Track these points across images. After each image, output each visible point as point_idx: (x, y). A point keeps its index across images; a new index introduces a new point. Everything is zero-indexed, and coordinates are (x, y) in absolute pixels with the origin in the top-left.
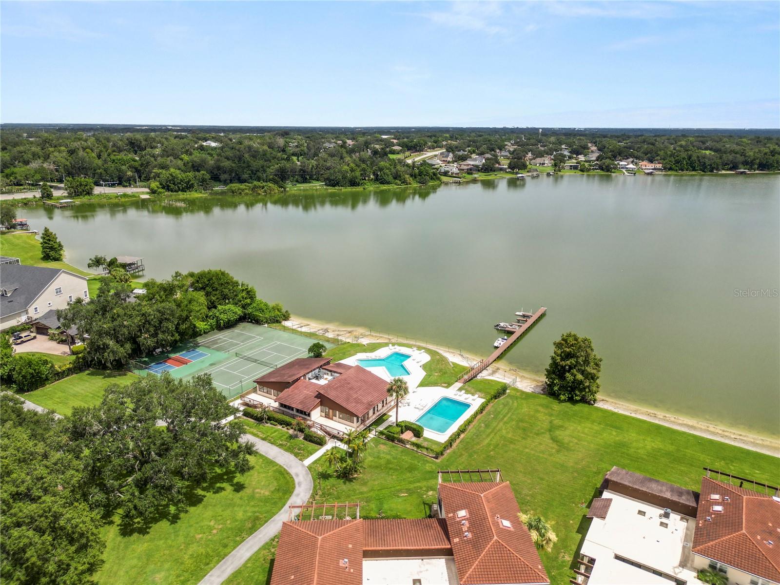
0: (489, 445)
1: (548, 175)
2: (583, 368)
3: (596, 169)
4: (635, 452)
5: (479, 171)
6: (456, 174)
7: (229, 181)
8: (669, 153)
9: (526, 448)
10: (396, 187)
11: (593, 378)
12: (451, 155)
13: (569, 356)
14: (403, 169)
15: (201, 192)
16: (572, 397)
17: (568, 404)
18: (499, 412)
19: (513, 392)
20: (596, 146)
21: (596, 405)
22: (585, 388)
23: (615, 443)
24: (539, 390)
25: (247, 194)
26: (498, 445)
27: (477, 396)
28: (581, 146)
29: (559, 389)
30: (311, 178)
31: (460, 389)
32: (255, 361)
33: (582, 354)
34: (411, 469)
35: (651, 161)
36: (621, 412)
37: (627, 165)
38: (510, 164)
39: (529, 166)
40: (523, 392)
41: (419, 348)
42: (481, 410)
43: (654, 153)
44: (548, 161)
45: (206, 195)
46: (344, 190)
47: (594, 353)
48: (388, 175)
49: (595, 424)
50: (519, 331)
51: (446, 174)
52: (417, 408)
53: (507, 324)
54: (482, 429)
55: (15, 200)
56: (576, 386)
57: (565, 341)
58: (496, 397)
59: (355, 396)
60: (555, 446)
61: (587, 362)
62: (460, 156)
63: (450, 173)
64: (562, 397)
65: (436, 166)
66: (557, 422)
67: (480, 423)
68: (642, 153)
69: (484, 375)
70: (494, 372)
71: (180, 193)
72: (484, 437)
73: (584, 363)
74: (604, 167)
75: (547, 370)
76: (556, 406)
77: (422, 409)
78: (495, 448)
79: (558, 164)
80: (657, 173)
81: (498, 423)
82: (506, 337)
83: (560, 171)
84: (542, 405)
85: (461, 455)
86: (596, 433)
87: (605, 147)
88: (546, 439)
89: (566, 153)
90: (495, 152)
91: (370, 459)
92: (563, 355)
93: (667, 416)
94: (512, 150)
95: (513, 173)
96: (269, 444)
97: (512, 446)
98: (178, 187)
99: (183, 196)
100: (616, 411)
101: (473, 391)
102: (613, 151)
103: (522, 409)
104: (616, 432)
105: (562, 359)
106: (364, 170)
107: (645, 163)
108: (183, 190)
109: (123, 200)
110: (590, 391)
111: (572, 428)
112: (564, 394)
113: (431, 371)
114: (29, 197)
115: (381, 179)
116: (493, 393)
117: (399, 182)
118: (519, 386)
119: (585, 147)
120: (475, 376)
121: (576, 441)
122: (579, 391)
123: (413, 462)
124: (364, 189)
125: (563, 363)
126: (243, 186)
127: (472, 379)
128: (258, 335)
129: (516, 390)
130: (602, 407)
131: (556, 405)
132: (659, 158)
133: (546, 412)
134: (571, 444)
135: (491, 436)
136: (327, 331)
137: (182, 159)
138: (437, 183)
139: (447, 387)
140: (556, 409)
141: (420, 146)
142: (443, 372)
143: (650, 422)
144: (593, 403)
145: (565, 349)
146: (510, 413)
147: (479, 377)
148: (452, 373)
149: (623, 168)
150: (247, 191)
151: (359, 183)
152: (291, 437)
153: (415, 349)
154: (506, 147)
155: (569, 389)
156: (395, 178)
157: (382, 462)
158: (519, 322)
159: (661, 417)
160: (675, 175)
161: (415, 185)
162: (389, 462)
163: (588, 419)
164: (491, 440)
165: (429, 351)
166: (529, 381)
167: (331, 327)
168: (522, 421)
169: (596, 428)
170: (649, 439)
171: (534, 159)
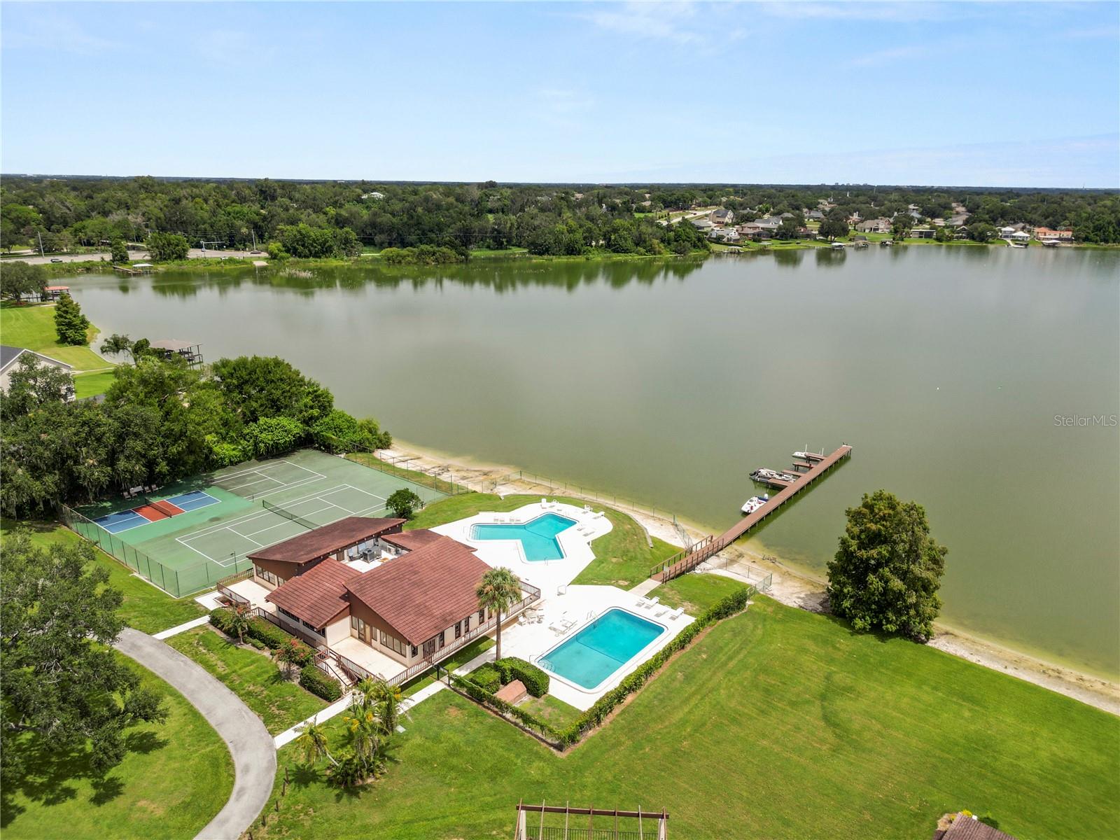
0: (683, 723)
1: (883, 245)
2: (905, 567)
3: (961, 237)
4: (1012, 765)
5: (772, 237)
6: (735, 240)
7: (386, 245)
8: (1084, 215)
9: (764, 736)
10: (637, 257)
11: (926, 587)
12: (730, 214)
13: (875, 539)
14: (650, 230)
15: (342, 259)
16: (880, 625)
17: (871, 639)
18: (721, 648)
19: (759, 604)
20: (964, 206)
21: (930, 644)
22: (908, 608)
23: (966, 738)
24: (814, 603)
25: (409, 263)
26: (704, 724)
27: (680, 610)
28: (939, 205)
29: (853, 606)
30: (509, 242)
31: (650, 595)
32: (291, 517)
33: (904, 536)
34: (497, 772)
35: (1053, 227)
36: (984, 663)
37: (1015, 232)
38: (822, 227)
39: (852, 233)
40: (780, 607)
41: (596, 508)
42: (683, 641)
43: (1059, 216)
44: (883, 225)
45: (350, 263)
46: (556, 260)
47: (929, 537)
48: (626, 240)
49: (925, 687)
50: (793, 485)
51: (718, 240)
52: (555, 629)
53: (774, 472)
54: (677, 684)
55: (75, 263)
56: (888, 602)
57: (870, 507)
58: (718, 615)
59: (419, 600)
60: (829, 735)
61: (913, 554)
62: (743, 216)
63: (725, 240)
64: (859, 623)
65: (705, 230)
66: (841, 678)
67: (676, 671)
68: (1039, 215)
69: (712, 567)
70: (731, 562)
71: (311, 259)
72: (677, 703)
73: (908, 556)
74: (976, 234)
75: (831, 566)
76: (846, 642)
77: (563, 633)
78: (696, 731)
79: (900, 230)
80: (1063, 245)
81: (714, 673)
82: (766, 496)
83: (902, 240)
84: (814, 638)
85: (618, 743)
86: (926, 711)
87: (978, 207)
88: (812, 716)
89: (915, 215)
90: (802, 211)
91: (418, 740)
92: (863, 536)
93: (1086, 677)
94: (827, 209)
95: (826, 242)
96: (227, 690)
97: (734, 729)
98: (309, 250)
99: (316, 264)
100: (973, 659)
101: (677, 598)
102: (993, 212)
103: (770, 643)
104: (970, 710)
105: (862, 546)
106: (589, 230)
107: (1043, 229)
108: (317, 255)
109: (228, 267)
110: (918, 614)
111: (873, 694)
112: (864, 617)
113: (606, 554)
114: (95, 260)
115: (615, 245)
116: (716, 603)
117: (642, 250)
118: (775, 592)
119: (947, 207)
120: (693, 568)
121: (878, 727)
122: (894, 614)
123: (506, 754)
124: (587, 259)
125: (863, 554)
126: (404, 252)
127: (683, 573)
128: (320, 472)
129: (768, 600)
130: (944, 649)
131: (844, 639)
132: (1067, 222)
133: (822, 652)
134: (867, 735)
135: (693, 702)
136: (446, 469)
137: (325, 213)
138: (702, 252)
139: (627, 588)
140: (843, 647)
141: (685, 202)
142: (628, 557)
143: (1048, 692)
144: (924, 638)
145: (868, 525)
146: (744, 652)
147: (698, 571)
148: (646, 559)
149: (1007, 237)
150: (410, 259)
151: (580, 250)
152: (280, 677)
153: (587, 509)
154: (820, 206)
155: (873, 607)
156: (637, 245)
157: (440, 750)
158: (797, 470)
159: (1073, 680)
160: (1095, 249)
161: (668, 255)
162: (454, 751)
163: (910, 675)
164: (690, 712)
165: (612, 514)
166: (797, 584)
167: (456, 462)
168: (765, 670)
169: (925, 697)
170: (1045, 733)
171: (862, 221)
